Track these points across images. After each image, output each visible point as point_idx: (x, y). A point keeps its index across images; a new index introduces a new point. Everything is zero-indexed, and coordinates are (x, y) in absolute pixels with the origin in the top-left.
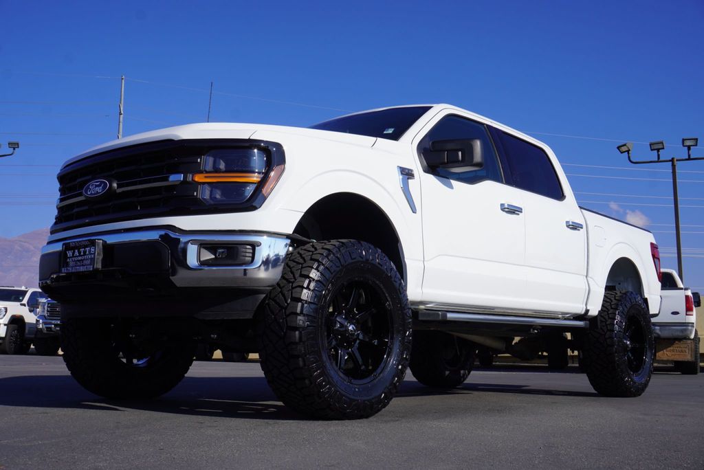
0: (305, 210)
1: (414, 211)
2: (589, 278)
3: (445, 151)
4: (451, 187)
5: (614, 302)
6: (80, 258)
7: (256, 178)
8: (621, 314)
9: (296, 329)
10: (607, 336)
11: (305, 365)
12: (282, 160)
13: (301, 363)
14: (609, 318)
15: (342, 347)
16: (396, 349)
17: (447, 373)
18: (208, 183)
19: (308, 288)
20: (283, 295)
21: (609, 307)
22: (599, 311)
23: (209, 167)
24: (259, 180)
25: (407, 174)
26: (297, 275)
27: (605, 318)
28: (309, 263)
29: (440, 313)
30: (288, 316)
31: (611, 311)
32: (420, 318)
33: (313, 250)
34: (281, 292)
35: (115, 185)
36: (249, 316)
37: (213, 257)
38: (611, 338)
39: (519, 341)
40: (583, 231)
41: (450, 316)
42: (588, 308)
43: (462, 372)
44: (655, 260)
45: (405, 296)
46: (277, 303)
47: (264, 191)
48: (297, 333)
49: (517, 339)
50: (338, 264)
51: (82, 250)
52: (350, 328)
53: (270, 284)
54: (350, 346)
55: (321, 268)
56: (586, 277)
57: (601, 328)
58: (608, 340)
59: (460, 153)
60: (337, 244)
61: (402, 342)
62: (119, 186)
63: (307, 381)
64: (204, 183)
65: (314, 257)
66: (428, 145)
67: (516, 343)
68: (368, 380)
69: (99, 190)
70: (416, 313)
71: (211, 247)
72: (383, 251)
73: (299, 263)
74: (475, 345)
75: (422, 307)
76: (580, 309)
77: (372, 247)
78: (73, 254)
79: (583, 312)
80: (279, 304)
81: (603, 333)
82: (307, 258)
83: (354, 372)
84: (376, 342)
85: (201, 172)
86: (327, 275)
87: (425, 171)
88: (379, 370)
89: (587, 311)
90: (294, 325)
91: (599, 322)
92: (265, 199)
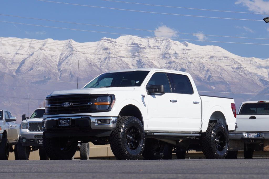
0: (120, 110)
1: (145, 106)
2: (202, 120)
3: (153, 88)
4: (155, 97)
5: (212, 127)
6: (64, 122)
7: (109, 103)
8: (214, 131)
9: (120, 138)
10: (209, 139)
11: (122, 146)
12: (115, 99)
13: (121, 146)
14: (210, 133)
15: (129, 143)
16: (142, 143)
17: (155, 154)
18: (98, 105)
19: (122, 129)
20: (116, 131)
21: (210, 129)
22: (206, 130)
23: (98, 101)
24: (110, 104)
25: (143, 96)
26: (119, 126)
27: (209, 133)
28: (122, 123)
29: (152, 133)
30: (118, 135)
31: (211, 130)
32: (147, 135)
33: (122, 119)
34: (116, 130)
35: (72, 104)
36: (109, 136)
37: (100, 122)
38: (210, 139)
39: (182, 141)
40: (200, 104)
41: (155, 134)
42: (202, 130)
43: (161, 154)
44: (233, 110)
45: (144, 129)
46: (115, 132)
47: (111, 106)
48: (120, 139)
49: (181, 140)
50: (128, 123)
51: (65, 120)
52: (131, 138)
53: (113, 128)
54: (131, 142)
55: (125, 124)
56: (201, 119)
57: (207, 136)
58: (209, 140)
59: (158, 89)
60: (128, 118)
61: (143, 141)
62: (73, 104)
63: (122, 150)
64: (97, 105)
65: (123, 121)
66: (149, 86)
67: (180, 142)
68: (135, 150)
69: (68, 105)
70: (146, 133)
71: (100, 120)
72: (138, 118)
73: (119, 123)
74: (165, 143)
75: (147, 132)
76: (199, 130)
77: (135, 117)
78: (62, 121)
79: (200, 131)
80: (116, 133)
81: (208, 138)
82: (121, 122)
83: (132, 149)
84: (136, 141)
85: (96, 102)
86: (126, 126)
87: (148, 94)
88: (138, 148)
89: (201, 131)
90: (119, 137)
91: (206, 134)
92: (111, 108)
